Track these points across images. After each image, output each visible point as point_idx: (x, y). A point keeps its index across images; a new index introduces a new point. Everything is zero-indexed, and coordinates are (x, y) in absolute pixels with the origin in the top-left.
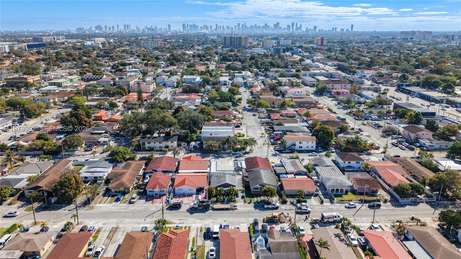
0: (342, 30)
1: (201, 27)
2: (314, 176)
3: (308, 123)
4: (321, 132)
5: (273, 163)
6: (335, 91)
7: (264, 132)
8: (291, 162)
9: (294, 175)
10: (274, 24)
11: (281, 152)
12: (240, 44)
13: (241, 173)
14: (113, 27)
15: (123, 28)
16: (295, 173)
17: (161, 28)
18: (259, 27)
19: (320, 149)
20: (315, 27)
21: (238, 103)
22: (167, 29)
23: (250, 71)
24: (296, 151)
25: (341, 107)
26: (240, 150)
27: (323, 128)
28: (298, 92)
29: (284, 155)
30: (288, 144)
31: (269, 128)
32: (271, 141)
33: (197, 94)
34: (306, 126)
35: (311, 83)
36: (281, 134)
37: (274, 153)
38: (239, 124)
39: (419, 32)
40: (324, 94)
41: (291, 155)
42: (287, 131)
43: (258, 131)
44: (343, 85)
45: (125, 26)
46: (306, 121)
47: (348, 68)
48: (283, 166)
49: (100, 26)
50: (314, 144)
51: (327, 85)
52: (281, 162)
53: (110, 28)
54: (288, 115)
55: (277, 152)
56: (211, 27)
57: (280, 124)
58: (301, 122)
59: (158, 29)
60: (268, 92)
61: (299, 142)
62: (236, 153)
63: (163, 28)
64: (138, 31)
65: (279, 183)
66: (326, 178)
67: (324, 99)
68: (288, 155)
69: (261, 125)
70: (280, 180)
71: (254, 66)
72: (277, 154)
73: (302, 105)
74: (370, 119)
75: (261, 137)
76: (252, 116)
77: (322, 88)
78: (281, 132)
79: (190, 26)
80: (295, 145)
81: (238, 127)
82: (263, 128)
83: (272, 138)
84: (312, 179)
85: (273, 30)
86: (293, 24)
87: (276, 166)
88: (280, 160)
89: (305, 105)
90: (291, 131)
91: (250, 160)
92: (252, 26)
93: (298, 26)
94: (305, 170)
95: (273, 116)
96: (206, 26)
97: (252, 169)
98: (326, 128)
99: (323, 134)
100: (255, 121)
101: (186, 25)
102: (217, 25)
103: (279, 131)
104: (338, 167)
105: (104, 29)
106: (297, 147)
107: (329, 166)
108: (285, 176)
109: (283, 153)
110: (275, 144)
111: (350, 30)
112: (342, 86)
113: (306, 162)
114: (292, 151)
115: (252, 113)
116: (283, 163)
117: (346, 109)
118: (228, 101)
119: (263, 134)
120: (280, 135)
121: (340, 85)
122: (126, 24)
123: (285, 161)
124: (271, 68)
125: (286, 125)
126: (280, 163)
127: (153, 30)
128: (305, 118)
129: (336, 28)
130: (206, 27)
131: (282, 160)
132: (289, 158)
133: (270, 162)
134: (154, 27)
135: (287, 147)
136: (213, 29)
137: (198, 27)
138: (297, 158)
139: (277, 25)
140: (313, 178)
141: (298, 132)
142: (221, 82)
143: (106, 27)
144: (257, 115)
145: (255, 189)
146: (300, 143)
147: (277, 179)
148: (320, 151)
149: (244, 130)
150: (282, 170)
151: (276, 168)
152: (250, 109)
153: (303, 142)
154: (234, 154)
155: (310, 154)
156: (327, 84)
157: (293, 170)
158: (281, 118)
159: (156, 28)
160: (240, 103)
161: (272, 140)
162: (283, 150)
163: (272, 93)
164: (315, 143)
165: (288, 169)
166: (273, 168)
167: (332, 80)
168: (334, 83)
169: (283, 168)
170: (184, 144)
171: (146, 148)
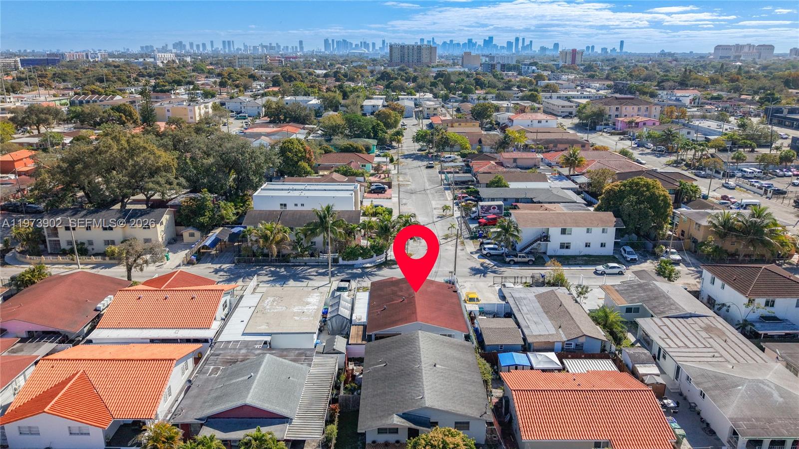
0: (604, 49)
1: (357, 45)
2: (643, 363)
3: (573, 181)
4: (633, 198)
5: (471, 300)
6: (627, 120)
7: (450, 203)
8: (539, 297)
9: (561, 357)
10: (485, 40)
11: (501, 260)
12: (419, 60)
13: (340, 343)
14: (204, 45)
15: (220, 47)
16: (558, 346)
17: (287, 47)
18: (458, 44)
19: (629, 253)
20: (556, 45)
21: (394, 144)
22: (296, 47)
23: (431, 92)
24: (551, 257)
25: (649, 151)
26: (365, 253)
27: (637, 184)
28: (540, 122)
29: (510, 271)
30: (526, 233)
31: (467, 193)
32: (469, 229)
33: (302, 126)
34: (572, 189)
35: (563, 109)
36: (499, 207)
37: (477, 262)
38: (383, 183)
39: (750, 46)
40: (598, 127)
41: (537, 271)
42: (517, 200)
43: (433, 203)
44: (643, 108)
45: (224, 42)
46: (568, 177)
47: (640, 88)
48: (509, 315)
49: (181, 43)
50: (610, 237)
51: (607, 108)
52: (503, 298)
53: (198, 46)
54: (519, 163)
55: (487, 261)
56: (374, 44)
57: (497, 183)
58: (556, 179)
59: (282, 48)
60: (467, 121)
61: (559, 230)
62: (351, 262)
63: (290, 47)
64: (246, 50)
65: (498, 393)
66: (704, 375)
67: (601, 138)
68: (528, 273)
69: (446, 189)
70: (498, 381)
71: (441, 86)
72: (486, 268)
73: (551, 145)
74: (740, 174)
75: (442, 217)
76: (423, 168)
77: (594, 114)
78: (501, 203)
79: (338, 42)
80: (545, 238)
81: (379, 190)
82: (449, 195)
83: (474, 220)
84: (634, 373)
85: (482, 49)
86: (517, 39)
87: (482, 313)
88: (497, 288)
89: (559, 145)
90: (531, 201)
91: (389, 290)
92: (445, 43)
93: (527, 43)
94: (600, 333)
95: (476, 165)
96: (365, 43)
97: (386, 325)
98: (647, 186)
99: (639, 202)
100: (429, 180)
101: (330, 42)
102: (384, 42)
103: (493, 200)
104: (728, 319)
105: (188, 47)
106: (553, 246)
107: (691, 316)
108: (519, 358)
109: (508, 264)
110: (480, 236)
111: (618, 50)
112: (639, 110)
113: (595, 300)
114: (539, 259)
115: (425, 163)
116: (510, 300)
117: (662, 155)
118: (369, 137)
119: (446, 208)
120: (496, 211)
121: (636, 108)
122: (226, 40)
123: (516, 295)
124: (476, 89)
125: (513, 185)
126: (495, 300)
127: (272, 48)
128: (565, 171)
129: (593, 47)
130: (366, 45)
131: (505, 291)
132: (529, 281)
133: (463, 297)
134: (274, 45)
135: (519, 246)
136: (377, 48)
137: (351, 44)
138: (559, 282)
139: (489, 41)
140: (642, 370)
141: (549, 203)
142: (365, 108)
143: (191, 45)
144: (438, 167)
145: (381, 431)
146: (564, 232)
147: (489, 377)
148: (630, 257)
149: (395, 200)
150: (506, 331)
151: (483, 322)
152: (422, 156)
153: (575, 230)
154: (342, 268)
155: (600, 268)
156: (606, 104)
157: (552, 331)
158: (501, 169)
159: (279, 46)
160: (399, 141)
161: (473, 226)
162: (508, 256)
163: (478, 123)
164: (612, 231)
165: (533, 327)
166: (472, 319)
167: (616, 98)
168: (621, 104)
169: (510, 322)
170: (192, 235)
171: (64, 245)
